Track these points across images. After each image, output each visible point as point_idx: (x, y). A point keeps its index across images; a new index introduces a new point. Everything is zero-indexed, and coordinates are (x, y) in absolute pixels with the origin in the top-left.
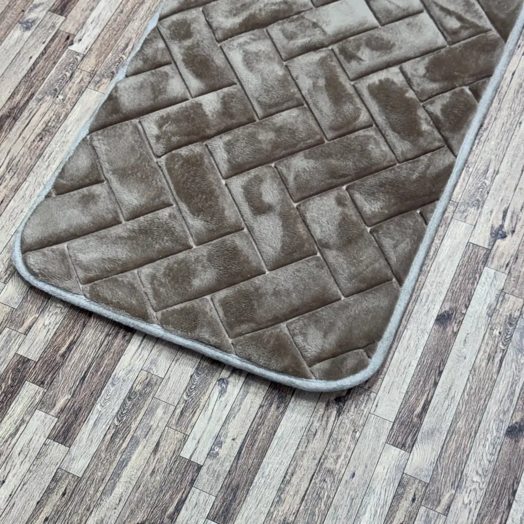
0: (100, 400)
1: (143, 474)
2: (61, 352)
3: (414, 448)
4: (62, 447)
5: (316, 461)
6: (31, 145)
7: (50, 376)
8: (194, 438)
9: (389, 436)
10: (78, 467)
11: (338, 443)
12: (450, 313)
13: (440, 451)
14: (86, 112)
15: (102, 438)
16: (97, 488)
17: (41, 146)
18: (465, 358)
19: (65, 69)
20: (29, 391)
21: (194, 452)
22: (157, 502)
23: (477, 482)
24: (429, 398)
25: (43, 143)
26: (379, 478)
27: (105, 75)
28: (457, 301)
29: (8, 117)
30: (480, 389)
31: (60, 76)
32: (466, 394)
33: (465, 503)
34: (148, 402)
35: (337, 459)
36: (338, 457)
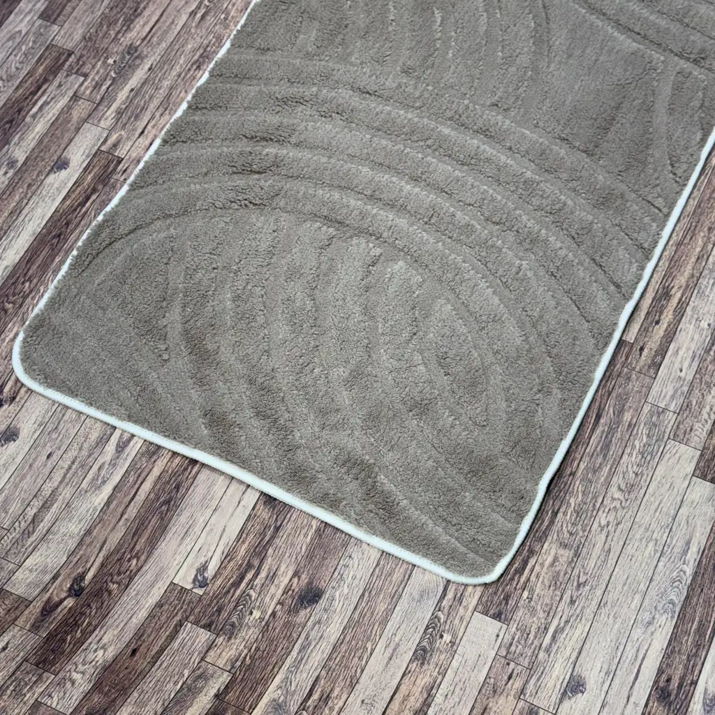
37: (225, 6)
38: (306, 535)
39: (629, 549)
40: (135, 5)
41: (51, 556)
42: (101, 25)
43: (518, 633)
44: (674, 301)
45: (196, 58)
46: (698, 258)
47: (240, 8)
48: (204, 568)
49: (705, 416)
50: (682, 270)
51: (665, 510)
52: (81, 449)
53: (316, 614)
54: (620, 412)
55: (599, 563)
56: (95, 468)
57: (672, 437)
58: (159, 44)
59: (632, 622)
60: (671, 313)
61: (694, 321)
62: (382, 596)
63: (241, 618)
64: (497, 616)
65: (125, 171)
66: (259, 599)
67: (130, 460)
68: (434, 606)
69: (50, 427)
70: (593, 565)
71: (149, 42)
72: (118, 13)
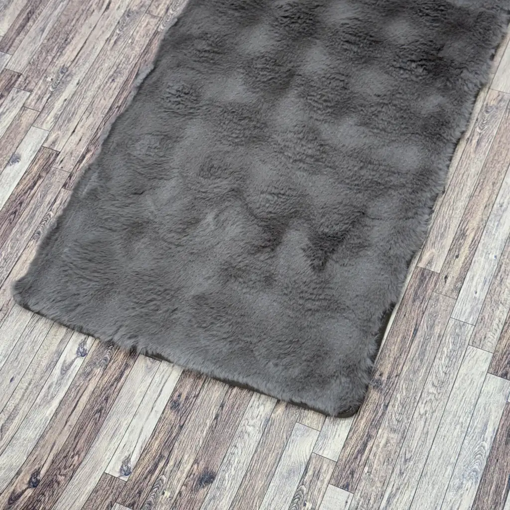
37: (131, 33)
38: (202, 431)
39: (443, 431)
40: (66, 36)
41: (15, 457)
42: (41, 52)
43: (362, 499)
44: (469, 240)
45: (111, 73)
46: (486, 206)
47: (142, 35)
48: (128, 460)
49: (495, 326)
50: (474, 215)
51: (468, 399)
52: (35, 373)
53: (211, 492)
54: (432, 327)
55: (420, 443)
56: (46, 387)
57: (471, 344)
58: (84, 65)
59: (446, 487)
60: (467, 249)
61: (484, 254)
62: (260, 475)
63: (156, 497)
64: (346, 487)
65: (61, 161)
66: (169, 483)
67: (71, 380)
68: (299, 482)
69: (12, 358)
70: (416, 445)
71: (76, 63)
72: (53, 42)
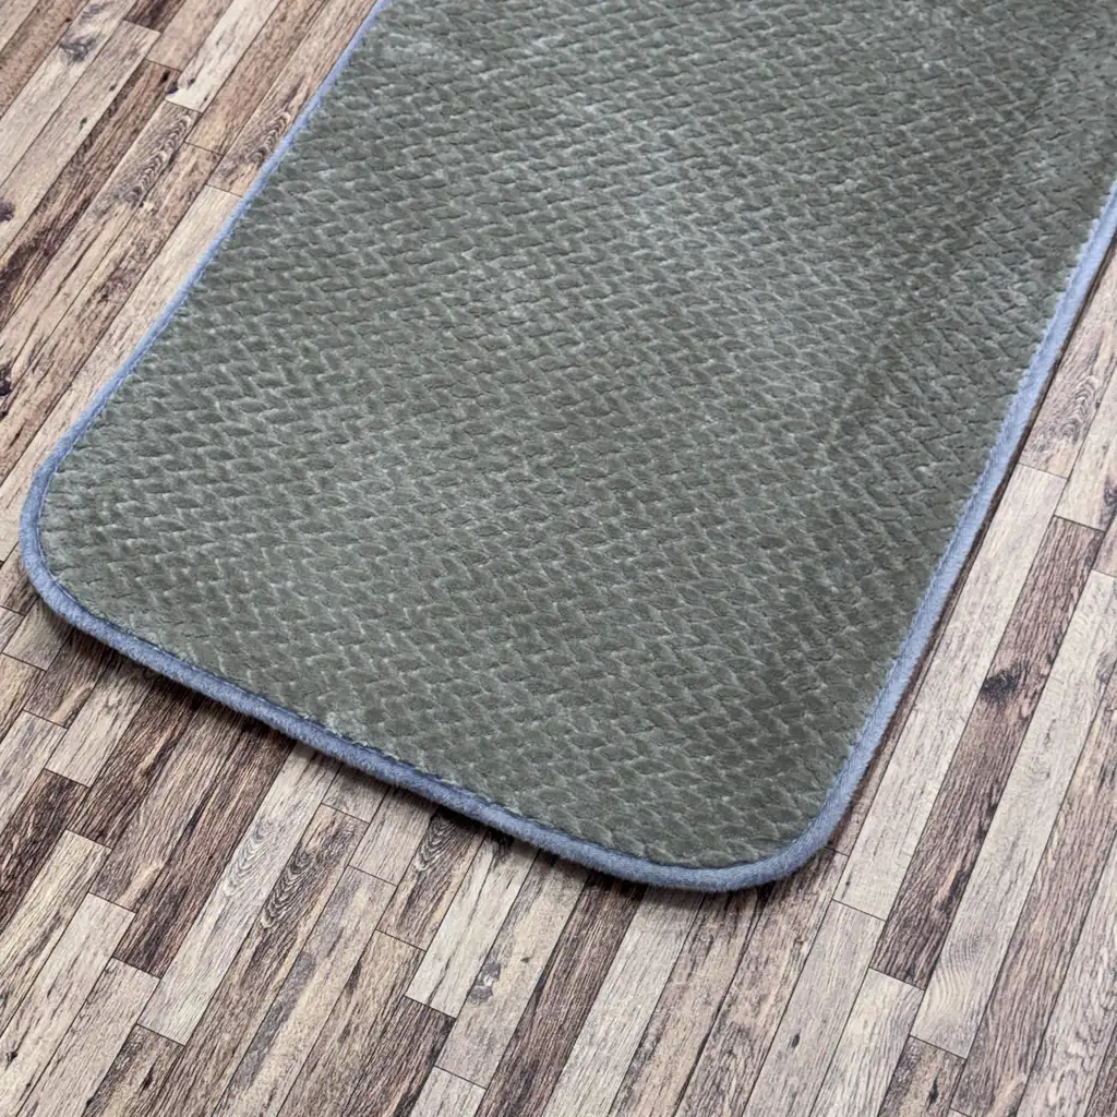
0: (229, 874)
1: (324, 1037)
2: (143, 765)
3: (934, 978)
4: (144, 978)
5: (713, 1009)
6: (83, 310)
7: (119, 818)
8: (437, 957)
9: (877, 950)
10: (179, 1021)
11: (761, 968)
12: (1013, 674)
13: (991, 986)
14: (204, 237)
15: (232, 957)
16: (221, 1066)
17: (105, 313)
18: (1048, 775)
19: (158, 144)
20: (73, 852)
21: (437, 987)
22: (353, 1101)
23: (1077, 1056)
24: (968, 865)
25: (109, 306)
26: (855, 1048)
27: (246, 156)
28: (1029, 648)
29: (32, 250)
30: (1082, 845)
31: (148, 160)
32: (1050, 857)
33: (1051, 1103)
34: (334, 877)
35: (759, 1003)
36: (762, 999)
